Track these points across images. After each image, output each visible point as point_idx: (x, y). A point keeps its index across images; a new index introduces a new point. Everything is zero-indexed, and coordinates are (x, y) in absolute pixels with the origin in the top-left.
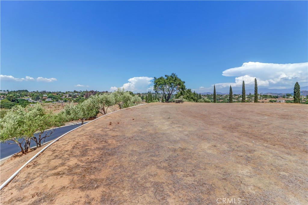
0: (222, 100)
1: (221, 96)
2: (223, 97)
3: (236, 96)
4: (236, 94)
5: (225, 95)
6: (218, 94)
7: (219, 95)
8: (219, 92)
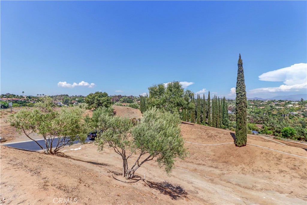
0: (264, 107)
1: (262, 102)
2: (264, 103)
3: (282, 102)
4: (282, 100)
5: (267, 101)
6: (257, 100)
7: (259, 101)
8: (259, 97)
